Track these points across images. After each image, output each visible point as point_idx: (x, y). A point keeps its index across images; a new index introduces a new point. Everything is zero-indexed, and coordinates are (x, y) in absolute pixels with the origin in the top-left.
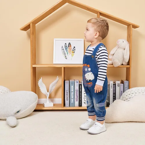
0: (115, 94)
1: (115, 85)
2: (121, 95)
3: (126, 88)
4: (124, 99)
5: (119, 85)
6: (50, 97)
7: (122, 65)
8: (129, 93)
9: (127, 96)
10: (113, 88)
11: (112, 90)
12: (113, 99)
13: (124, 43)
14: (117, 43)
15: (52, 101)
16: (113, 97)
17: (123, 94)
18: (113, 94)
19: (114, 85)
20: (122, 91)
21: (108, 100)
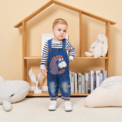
0: (95, 82)
1: (96, 74)
2: (100, 83)
3: (105, 77)
4: (104, 87)
5: (98, 75)
6: (39, 85)
7: (102, 56)
8: (108, 81)
9: (106, 84)
10: (94, 77)
11: (92, 79)
12: (94, 86)
13: (103, 37)
14: (97, 38)
15: (41, 88)
16: (94, 85)
17: (103, 82)
18: (94, 82)
19: (94, 74)
20: (101, 80)
21: (90, 88)
